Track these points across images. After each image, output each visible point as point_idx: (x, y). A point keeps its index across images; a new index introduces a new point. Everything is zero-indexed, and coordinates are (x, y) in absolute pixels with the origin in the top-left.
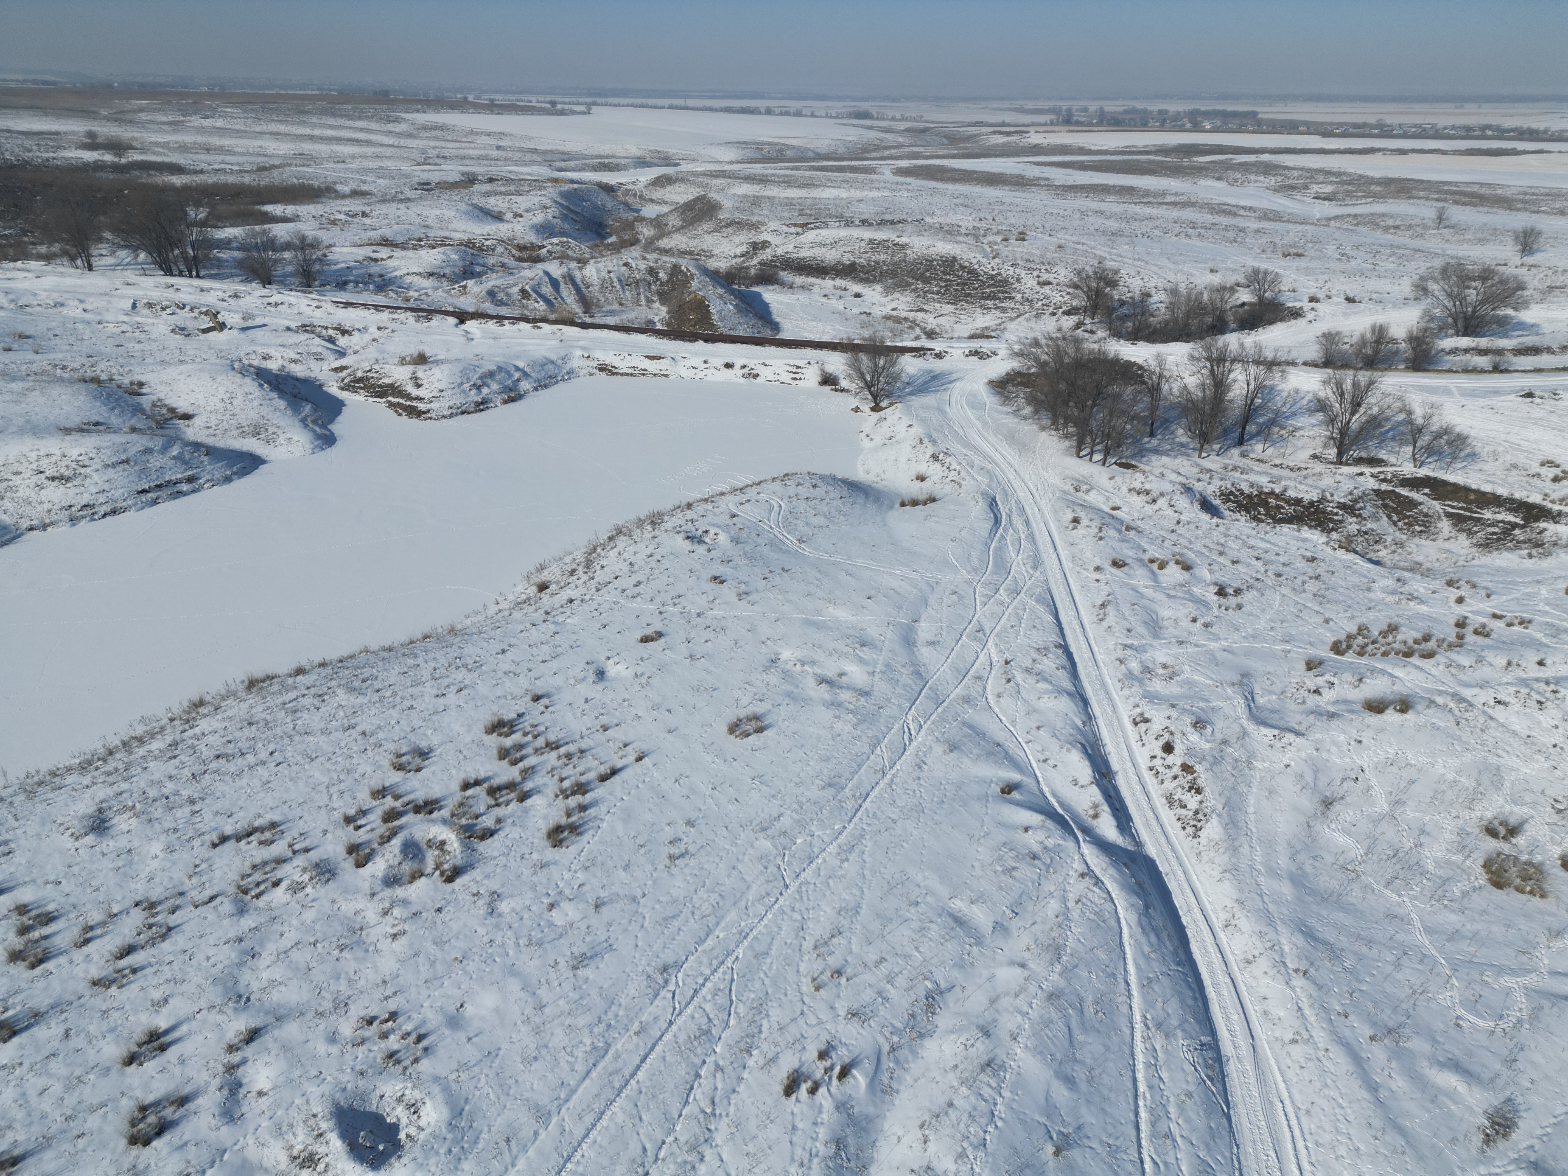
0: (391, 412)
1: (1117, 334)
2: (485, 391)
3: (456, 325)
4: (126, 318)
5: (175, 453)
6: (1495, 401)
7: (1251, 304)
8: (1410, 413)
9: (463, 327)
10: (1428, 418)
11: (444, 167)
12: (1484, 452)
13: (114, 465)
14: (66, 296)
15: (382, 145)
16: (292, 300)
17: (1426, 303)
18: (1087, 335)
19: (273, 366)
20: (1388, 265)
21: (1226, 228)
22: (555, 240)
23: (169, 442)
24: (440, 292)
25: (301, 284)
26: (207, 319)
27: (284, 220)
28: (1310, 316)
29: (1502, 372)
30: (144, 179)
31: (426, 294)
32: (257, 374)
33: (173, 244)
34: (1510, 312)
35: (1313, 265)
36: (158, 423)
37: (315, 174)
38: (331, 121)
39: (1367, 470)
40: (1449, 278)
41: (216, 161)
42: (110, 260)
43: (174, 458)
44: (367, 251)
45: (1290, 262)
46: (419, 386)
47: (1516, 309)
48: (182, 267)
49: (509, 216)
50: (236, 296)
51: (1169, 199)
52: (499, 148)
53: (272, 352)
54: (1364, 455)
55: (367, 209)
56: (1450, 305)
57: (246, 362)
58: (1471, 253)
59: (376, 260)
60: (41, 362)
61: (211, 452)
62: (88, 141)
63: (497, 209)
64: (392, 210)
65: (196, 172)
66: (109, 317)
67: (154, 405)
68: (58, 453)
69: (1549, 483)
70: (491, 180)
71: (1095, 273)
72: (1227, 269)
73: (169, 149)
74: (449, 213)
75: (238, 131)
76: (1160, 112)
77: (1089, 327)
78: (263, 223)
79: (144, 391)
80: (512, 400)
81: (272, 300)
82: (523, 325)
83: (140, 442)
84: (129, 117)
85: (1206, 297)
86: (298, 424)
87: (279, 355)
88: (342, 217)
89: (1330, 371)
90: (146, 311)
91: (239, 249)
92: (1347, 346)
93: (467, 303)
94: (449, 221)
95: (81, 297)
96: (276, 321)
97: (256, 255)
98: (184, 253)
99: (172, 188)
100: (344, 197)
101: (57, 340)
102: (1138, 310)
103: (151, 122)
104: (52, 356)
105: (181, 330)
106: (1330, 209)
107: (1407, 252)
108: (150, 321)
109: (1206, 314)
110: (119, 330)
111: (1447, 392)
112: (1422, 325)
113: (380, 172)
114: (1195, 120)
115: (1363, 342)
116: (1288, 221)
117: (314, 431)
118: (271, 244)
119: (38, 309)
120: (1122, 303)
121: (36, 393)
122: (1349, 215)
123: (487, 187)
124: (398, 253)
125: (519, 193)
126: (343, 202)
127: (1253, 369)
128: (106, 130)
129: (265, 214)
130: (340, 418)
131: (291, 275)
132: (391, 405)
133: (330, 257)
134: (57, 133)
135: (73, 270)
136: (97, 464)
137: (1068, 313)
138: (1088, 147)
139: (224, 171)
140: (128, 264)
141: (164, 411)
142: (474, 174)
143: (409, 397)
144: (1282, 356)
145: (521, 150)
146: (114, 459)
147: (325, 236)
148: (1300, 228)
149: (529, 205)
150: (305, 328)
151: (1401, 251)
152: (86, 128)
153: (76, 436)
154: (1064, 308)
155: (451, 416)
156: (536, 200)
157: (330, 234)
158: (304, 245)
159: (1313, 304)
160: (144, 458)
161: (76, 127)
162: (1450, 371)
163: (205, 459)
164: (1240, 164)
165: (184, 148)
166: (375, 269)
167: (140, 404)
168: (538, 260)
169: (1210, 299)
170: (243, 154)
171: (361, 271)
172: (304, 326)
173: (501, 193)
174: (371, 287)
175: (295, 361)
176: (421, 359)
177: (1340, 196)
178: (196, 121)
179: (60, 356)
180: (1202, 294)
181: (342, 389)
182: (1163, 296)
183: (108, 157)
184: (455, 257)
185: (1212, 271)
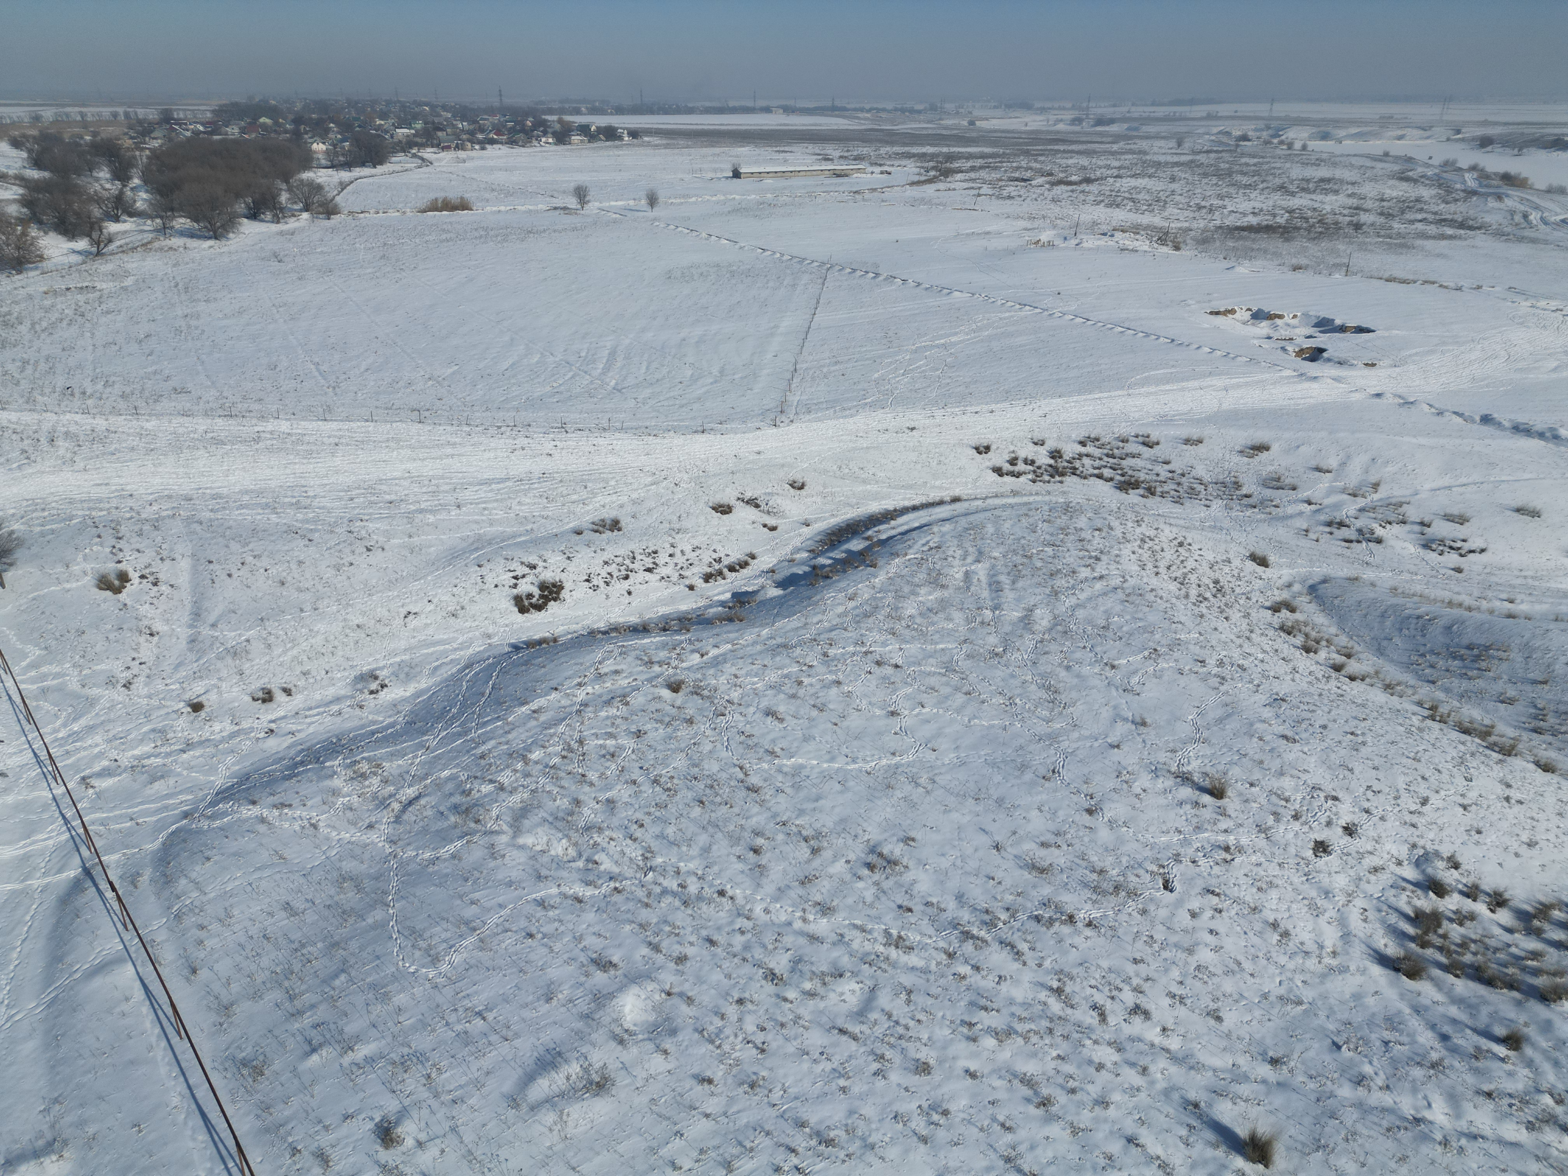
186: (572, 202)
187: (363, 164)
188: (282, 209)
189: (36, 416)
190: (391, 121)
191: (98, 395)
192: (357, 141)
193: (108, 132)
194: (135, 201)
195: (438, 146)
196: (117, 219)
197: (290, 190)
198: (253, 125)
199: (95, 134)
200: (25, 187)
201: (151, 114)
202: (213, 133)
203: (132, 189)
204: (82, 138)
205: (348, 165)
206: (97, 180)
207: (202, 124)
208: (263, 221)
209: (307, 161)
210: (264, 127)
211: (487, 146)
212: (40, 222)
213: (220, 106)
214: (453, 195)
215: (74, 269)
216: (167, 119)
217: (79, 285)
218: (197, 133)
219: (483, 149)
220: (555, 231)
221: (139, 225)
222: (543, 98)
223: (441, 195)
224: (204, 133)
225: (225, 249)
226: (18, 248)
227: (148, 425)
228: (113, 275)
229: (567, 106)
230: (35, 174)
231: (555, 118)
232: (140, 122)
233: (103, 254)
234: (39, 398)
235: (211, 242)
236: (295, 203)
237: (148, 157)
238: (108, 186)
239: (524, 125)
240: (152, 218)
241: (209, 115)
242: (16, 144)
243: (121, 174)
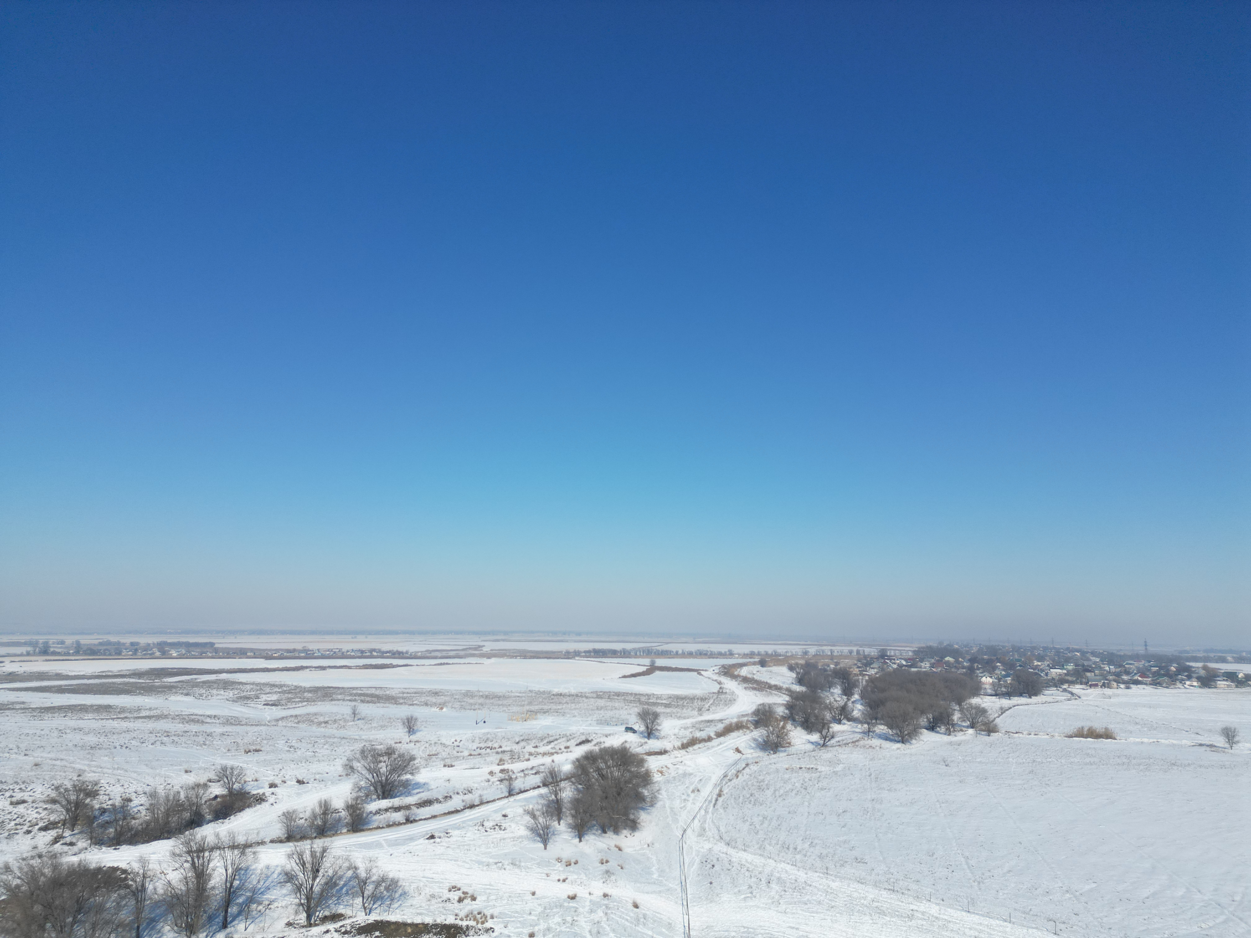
1: (98, 842)
6: (412, 846)
7: (223, 796)
8: (356, 868)
10: (369, 871)
12: (410, 888)
17: (354, 778)
18: (66, 848)
20: (324, 751)
21: (196, 734)
28: (271, 799)
29: (411, 822)
34: (409, 776)
35: (268, 757)
39: (331, 926)
40: (366, 757)
45: (251, 757)
47: (412, 774)
51: (143, 714)
54: (327, 913)
56: (370, 777)
58: (378, 737)
69: (456, 904)
71: (74, 786)
72: (200, 769)
76: (132, 644)
77: (68, 840)
85: (182, 796)
89: (291, 844)
92: (302, 821)
102: (120, 816)
106: (278, 713)
107: (336, 740)
109: (185, 810)
111: (378, 845)
112: (355, 795)
114: (163, 650)
115: (314, 816)
116: (246, 724)
120: (103, 811)
122: (292, 716)
127: (228, 853)
137: (45, 829)
138: (65, 673)
144: (253, 838)
148: (256, 729)
151: (331, 740)
154: (41, 824)
159: (272, 790)
162: (378, 828)
164: (204, 682)
169: (187, 797)
177: (283, 702)
180: (179, 793)
182: (143, 799)
185: (186, 772)
186: (1220, 741)
187: (1021, 695)
188: (953, 725)
189: (763, 860)
190: (1046, 663)
191: (804, 852)
192: (1017, 678)
193: (845, 663)
194: (853, 710)
195: (1086, 683)
196: (839, 722)
197: (961, 710)
198: (940, 662)
199: (837, 664)
200: (790, 696)
201: (872, 652)
202: (911, 666)
203: (853, 702)
204: (829, 666)
205: (1008, 695)
206: (832, 694)
207: (905, 660)
208: (938, 732)
209: (976, 690)
210: (948, 663)
211: (1132, 686)
212: (794, 720)
213: (919, 648)
214: (1099, 726)
215: (807, 754)
216: (883, 655)
217: (808, 767)
218: (901, 666)
219: (1128, 688)
220: (1200, 766)
221: (853, 727)
222: (1187, 648)
223: (1087, 725)
224: (906, 666)
225: (908, 751)
226: (778, 737)
227: (834, 885)
228: (830, 762)
229: (1212, 655)
230: (798, 688)
231: (1200, 665)
232: (865, 657)
233: (827, 746)
234: (768, 847)
235: (899, 745)
236: (964, 721)
237: (867, 681)
238: (838, 699)
239: (1168, 670)
240: (861, 723)
241: (910, 654)
242: (791, 668)
243: (847, 692)
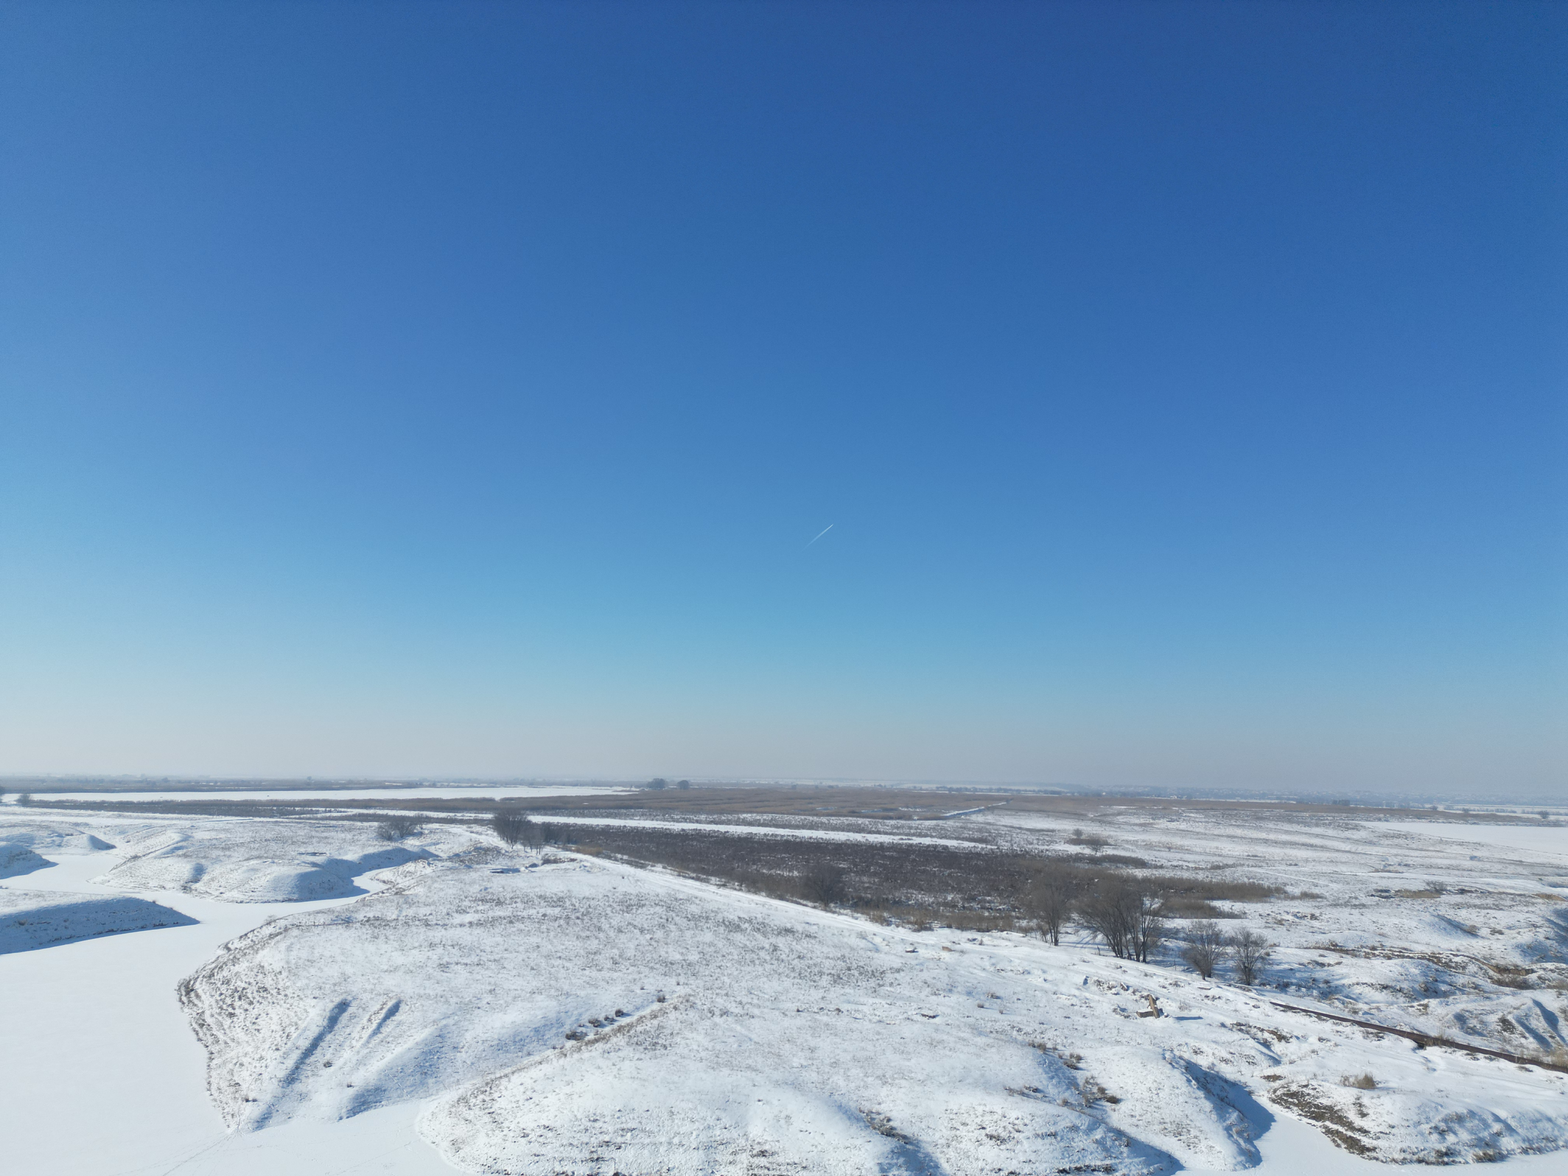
0: (1327, 1140)
2: (1451, 1138)
3: (1414, 1050)
4: (1077, 993)
5: (1098, 1137)
9: (1422, 1052)
11: (1405, 875)
13: (1043, 1136)
14: (1033, 965)
15: (1338, 851)
16: (1230, 996)
19: (1203, 1062)
22: (1549, 965)
23: (1095, 1123)
24: (1394, 1009)
25: (1241, 981)
26: (1147, 1003)
27: (1231, 916)
30: (1113, 870)
31: (1378, 1009)
32: (1186, 1068)
33: (1128, 928)
36: (1088, 1101)
37: (1266, 875)
38: (1287, 827)
41: (1175, 858)
42: (1073, 938)
43: (1097, 1142)
44: (1314, 955)
46: (1363, 1115)
48: (1132, 951)
49: (1484, 932)
50: (1176, 984)
52: (1472, 858)
53: (1204, 1047)
55: (1317, 913)
57: (1177, 1053)
59: (1322, 965)
60: (1003, 1022)
61: (1132, 1143)
62: (1075, 837)
63: (1469, 923)
64: (1344, 914)
65: (1156, 867)
66: (1063, 989)
67: (1087, 1082)
68: (1000, 1112)
70: (1462, 892)
73: (1137, 846)
74: (1409, 923)
75: (1198, 833)
78: (1210, 917)
79: (1080, 1065)
80: (1491, 1159)
81: (1210, 993)
82: (1503, 1063)
83: (1070, 1117)
84: (1109, 819)
86: (1223, 1133)
87: (1210, 1052)
88: (1290, 917)
90: (1094, 988)
91: (1185, 940)
93: (1429, 1026)
94: (1410, 931)
95: (1045, 968)
96: (1211, 1015)
97: (1200, 947)
98: (1135, 938)
99: (1134, 879)
100: (1294, 898)
101: (1019, 1004)
103: (1126, 823)
104: (1012, 1018)
105: (1122, 1011)
108: (1097, 998)
110: (1070, 1003)
113: (1334, 877)
117: (1239, 1145)
118: (1216, 938)
119: (1010, 974)
121: (994, 1050)
123: (1459, 898)
124: (1348, 960)
125: (1498, 907)
126: (1292, 903)
128: (1090, 829)
129: (1213, 909)
130: (1267, 1135)
131: (1232, 970)
132: (1328, 1131)
133: (1273, 956)
134: (1053, 831)
135: (1043, 944)
136: (1028, 1132)
139: (1181, 867)
140: (1087, 943)
141: (1095, 1090)
142: (1441, 884)
143: (1350, 1126)
145: (1501, 861)
146: (1044, 1130)
147: (1270, 936)
149: (1512, 922)
150: (1241, 1027)
152: (1075, 828)
153: (1018, 1098)
155: (1404, 1161)
156: (1522, 917)
157: (1275, 933)
158: (1247, 942)
160: (1070, 1135)
161: (1068, 826)
163: (1125, 1150)
165: (1149, 846)
166: (1320, 974)
167: (1075, 1078)
168: (1524, 986)
170: (1201, 854)
171: (1305, 975)
172: (1239, 1024)
173: (1475, 906)
174: (1315, 993)
175: (1226, 1061)
176: (1368, 1083)
178: (1163, 823)
179: (1019, 1019)
181: (1273, 1101)
183: (1087, 851)
184: (1415, 971)
